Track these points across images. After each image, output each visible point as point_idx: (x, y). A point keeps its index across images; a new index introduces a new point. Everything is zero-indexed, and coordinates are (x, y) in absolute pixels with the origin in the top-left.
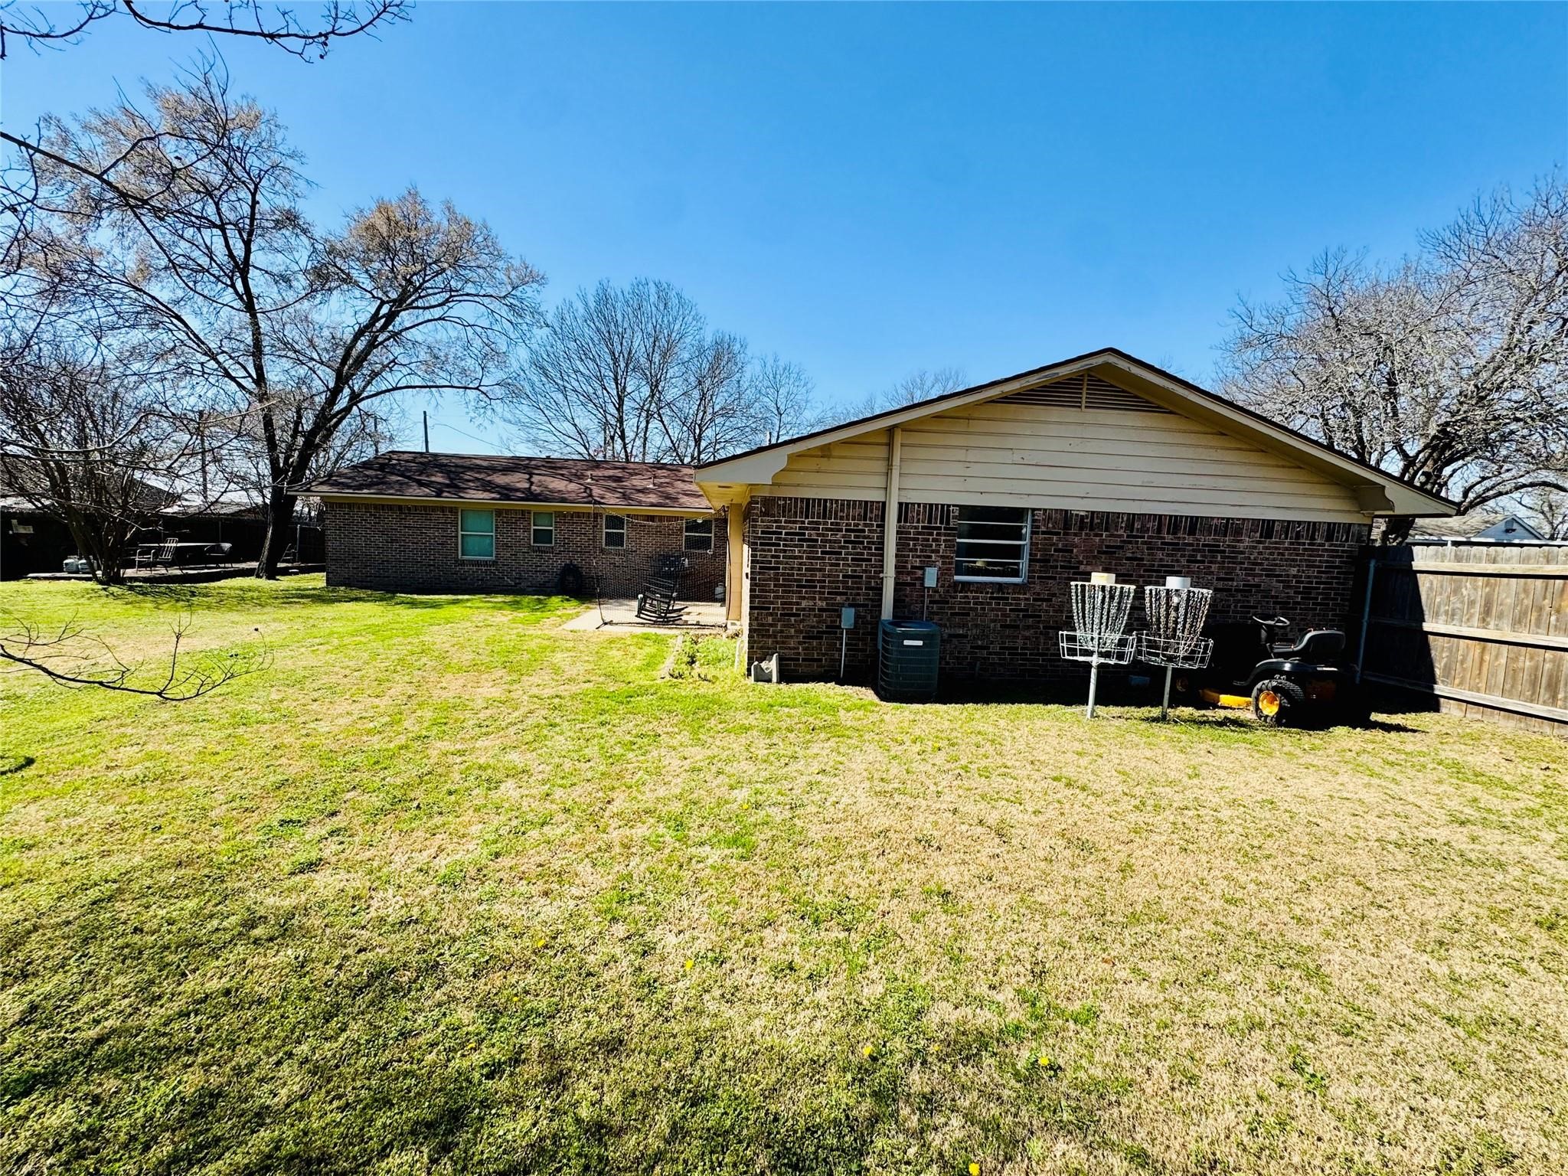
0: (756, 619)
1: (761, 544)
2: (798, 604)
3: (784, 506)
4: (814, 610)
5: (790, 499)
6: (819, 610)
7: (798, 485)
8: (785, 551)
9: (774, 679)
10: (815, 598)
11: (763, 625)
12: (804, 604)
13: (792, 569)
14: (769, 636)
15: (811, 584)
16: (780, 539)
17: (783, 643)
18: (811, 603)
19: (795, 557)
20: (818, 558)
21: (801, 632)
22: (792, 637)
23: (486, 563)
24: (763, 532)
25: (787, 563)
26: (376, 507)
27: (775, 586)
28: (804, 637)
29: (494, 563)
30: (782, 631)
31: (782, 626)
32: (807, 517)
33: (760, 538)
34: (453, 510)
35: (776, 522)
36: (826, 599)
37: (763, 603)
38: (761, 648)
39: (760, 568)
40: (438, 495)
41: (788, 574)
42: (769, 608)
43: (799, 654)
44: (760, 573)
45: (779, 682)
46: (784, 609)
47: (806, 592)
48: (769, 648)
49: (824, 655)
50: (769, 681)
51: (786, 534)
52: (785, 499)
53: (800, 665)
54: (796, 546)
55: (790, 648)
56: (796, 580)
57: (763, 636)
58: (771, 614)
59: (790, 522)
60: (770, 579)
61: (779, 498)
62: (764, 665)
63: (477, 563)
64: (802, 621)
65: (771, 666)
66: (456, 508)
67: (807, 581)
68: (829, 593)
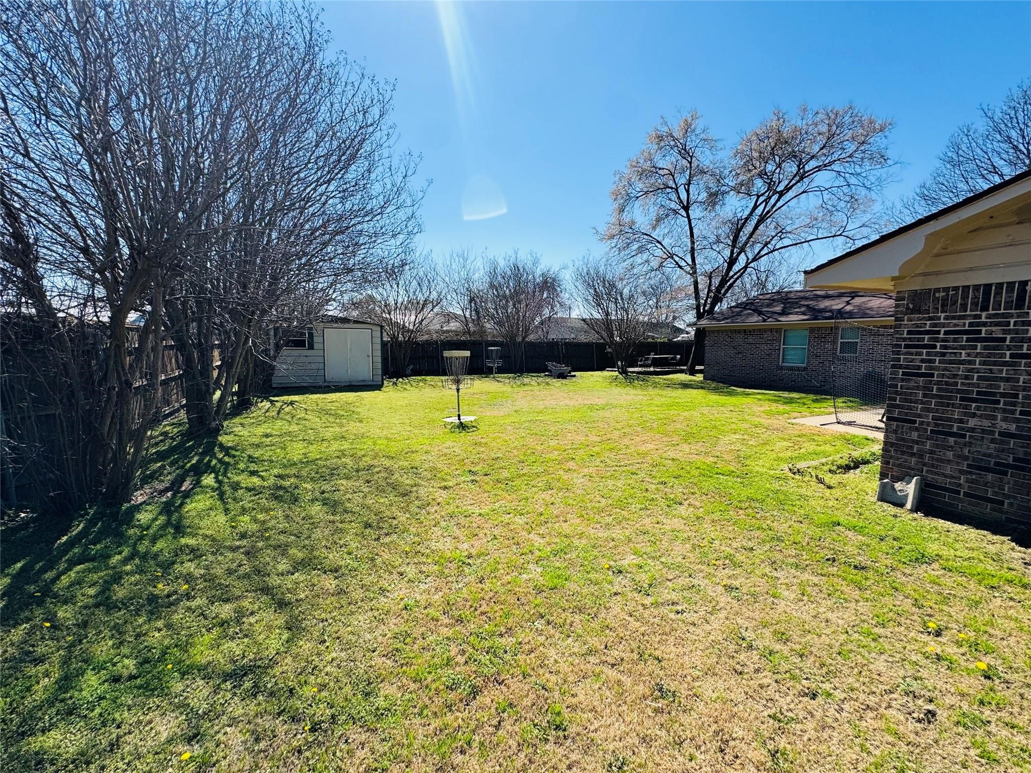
0: (895, 432)
1: (906, 346)
2: (961, 421)
3: (945, 299)
4: (993, 433)
5: (956, 289)
6: (1001, 434)
7: (971, 269)
8: (943, 354)
9: (909, 505)
10: (994, 418)
11: (903, 440)
12: (972, 422)
13: (955, 376)
14: (913, 455)
15: (988, 398)
16: (936, 339)
17: (933, 466)
18: (986, 423)
19: (961, 362)
20: (1005, 364)
21: (966, 458)
22: (949, 461)
23: (798, 369)
24: (909, 333)
25: (945, 369)
26: (731, 331)
27: (925, 396)
28: (969, 466)
29: (805, 369)
30: (932, 452)
31: (932, 445)
32: (985, 308)
33: (904, 339)
34: (778, 331)
35: (930, 319)
36: (1017, 420)
37: (906, 414)
38: (900, 465)
39: (904, 374)
40: (764, 321)
41: (947, 383)
42: (914, 422)
43: (960, 485)
44: (902, 380)
45: (915, 509)
46: (937, 425)
47: (978, 408)
48: (910, 468)
49: (1008, 497)
50: (901, 505)
51: (946, 333)
52: (946, 290)
53: (960, 500)
54: (963, 348)
55: (945, 476)
56: (958, 391)
57: (903, 453)
58: (917, 429)
59: (954, 318)
60: (918, 388)
61: (937, 290)
62: (898, 486)
63: (791, 369)
64: (970, 444)
65: (909, 489)
66: (781, 329)
67: (978, 393)
68: (1021, 413)
